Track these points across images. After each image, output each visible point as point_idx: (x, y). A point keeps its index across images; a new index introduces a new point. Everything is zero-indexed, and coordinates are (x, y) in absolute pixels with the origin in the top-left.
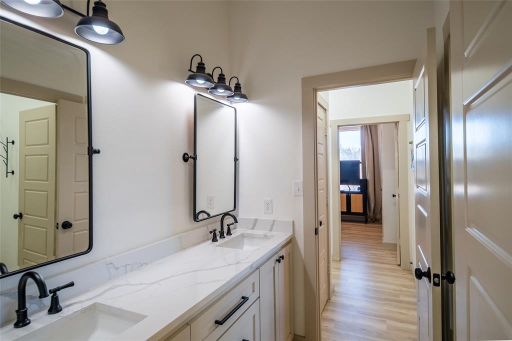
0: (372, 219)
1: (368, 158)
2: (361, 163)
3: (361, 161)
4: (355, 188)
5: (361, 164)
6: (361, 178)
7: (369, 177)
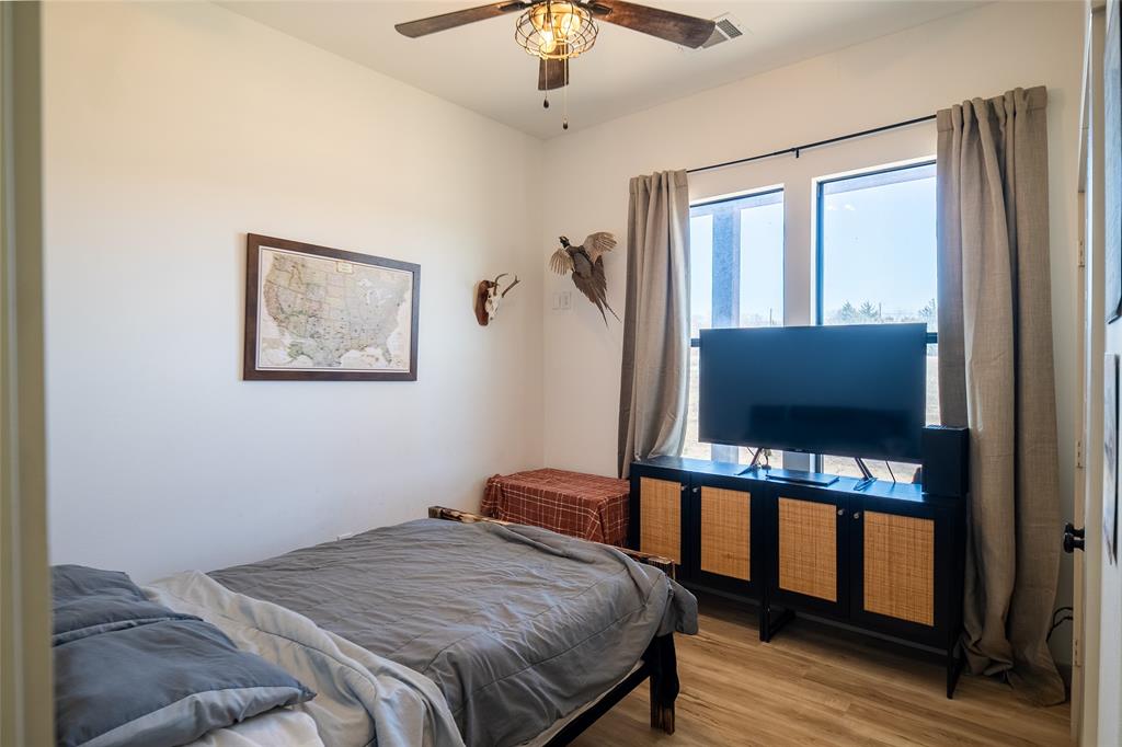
0: (993, 663)
1: (980, 304)
2: (932, 338)
3: (933, 328)
4: (897, 478)
5: (933, 350)
6: (933, 417)
7: (983, 418)
